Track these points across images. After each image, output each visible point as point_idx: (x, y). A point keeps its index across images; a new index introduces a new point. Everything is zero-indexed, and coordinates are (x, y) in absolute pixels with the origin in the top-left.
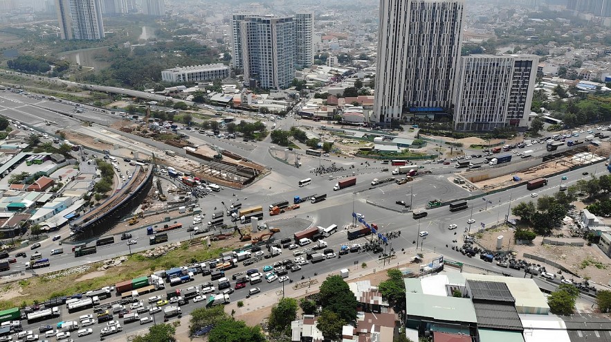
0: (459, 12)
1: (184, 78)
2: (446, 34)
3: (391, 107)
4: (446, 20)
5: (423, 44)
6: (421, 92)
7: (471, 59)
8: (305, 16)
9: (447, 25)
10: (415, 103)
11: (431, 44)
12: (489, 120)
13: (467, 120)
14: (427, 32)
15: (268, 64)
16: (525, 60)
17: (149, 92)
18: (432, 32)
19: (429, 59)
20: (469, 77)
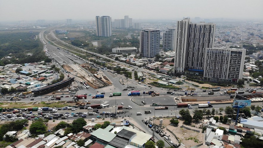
0: (212, 29)
1: (119, 52)
2: (206, 38)
3: (179, 68)
4: (206, 32)
5: (196, 42)
6: (195, 63)
7: (209, 49)
8: (172, 30)
9: (207, 34)
10: (193, 67)
11: (199, 42)
12: (219, 77)
13: (208, 76)
14: (197, 37)
15: (147, 48)
16: (239, 51)
17: (104, 56)
18: (200, 37)
19: (199, 48)
20: (209, 57)
